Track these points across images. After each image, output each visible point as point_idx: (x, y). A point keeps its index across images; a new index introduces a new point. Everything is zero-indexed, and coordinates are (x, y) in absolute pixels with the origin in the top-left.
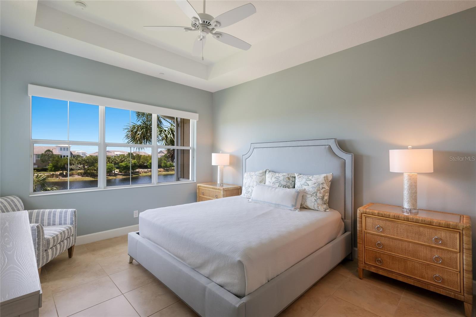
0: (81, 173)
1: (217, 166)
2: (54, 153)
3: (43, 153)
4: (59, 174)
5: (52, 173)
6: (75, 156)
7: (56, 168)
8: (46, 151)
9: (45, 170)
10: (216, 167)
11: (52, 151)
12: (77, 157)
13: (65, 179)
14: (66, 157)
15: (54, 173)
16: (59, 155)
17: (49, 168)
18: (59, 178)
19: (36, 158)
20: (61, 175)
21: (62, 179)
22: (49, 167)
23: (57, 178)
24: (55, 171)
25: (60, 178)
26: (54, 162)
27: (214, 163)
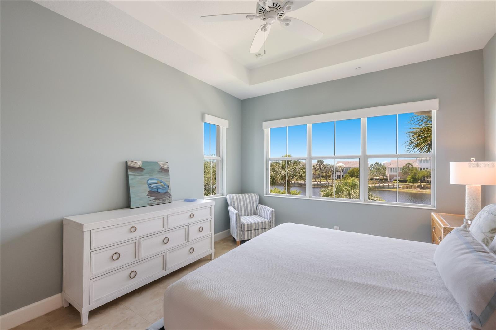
2: (414, 166)
3: (405, 165)
4: (417, 186)
5: (411, 184)
7: (414, 180)
8: (407, 164)
9: (405, 181)
11: (412, 164)
13: (423, 191)
14: (426, 169)
15: (412, 184)
16: (418, 167)
17: (408, 180)
18: (417, 190)
19: (399, 170)
20: (419, 186)
21: (419, 191)
22: (408, 178)
23: (415, 189)
24: (413, 183)
26: (412, 174)
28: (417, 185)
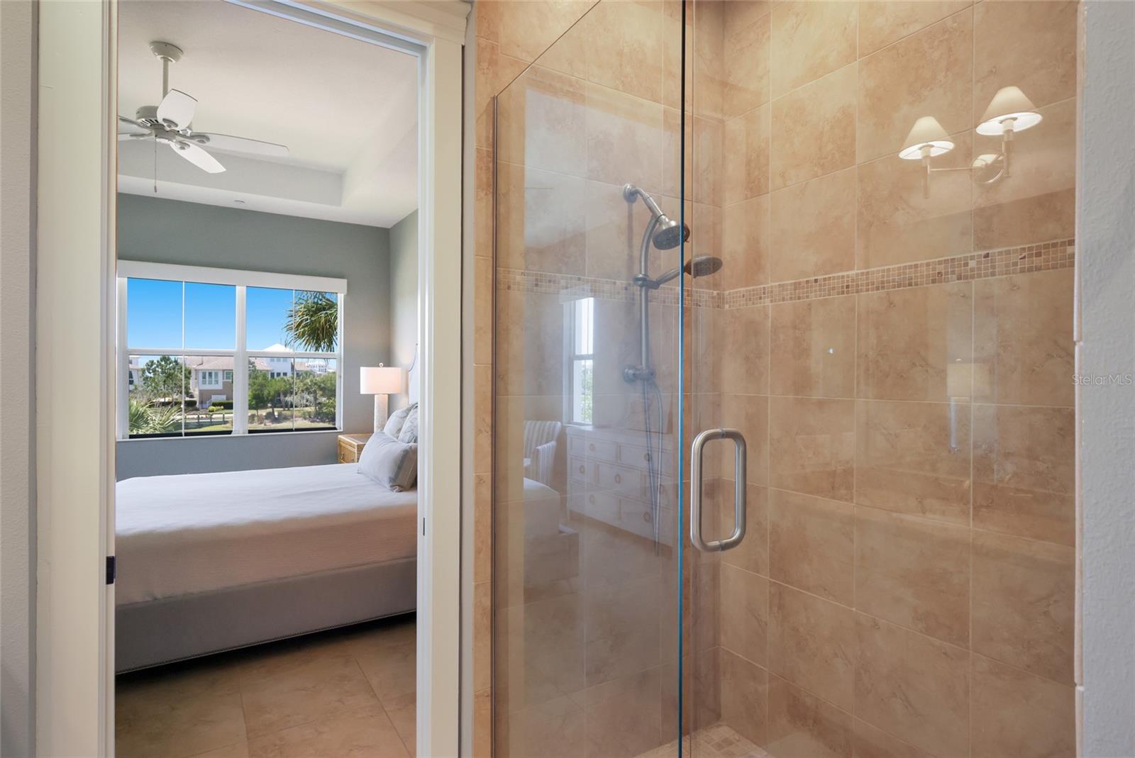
0: (309, 413)
1: (373, 395)
2: (258, 368)
4: (265, 416)
6: (300, 373)
7: (259, 402)
10: (371, 398)
12: (304, 375)
14: (282, 375)
16: (268, 371)
18: (265, 425)
19: (223, 379)
20: (270, 416)
23: (261, 423)
24: (256, 408)
25: (268, 424)
26: (256, 387)
27: (364, 390)
28: (264, 414)
